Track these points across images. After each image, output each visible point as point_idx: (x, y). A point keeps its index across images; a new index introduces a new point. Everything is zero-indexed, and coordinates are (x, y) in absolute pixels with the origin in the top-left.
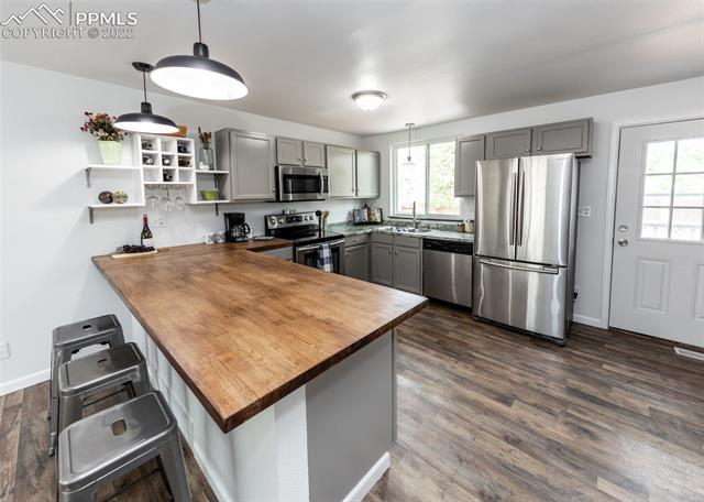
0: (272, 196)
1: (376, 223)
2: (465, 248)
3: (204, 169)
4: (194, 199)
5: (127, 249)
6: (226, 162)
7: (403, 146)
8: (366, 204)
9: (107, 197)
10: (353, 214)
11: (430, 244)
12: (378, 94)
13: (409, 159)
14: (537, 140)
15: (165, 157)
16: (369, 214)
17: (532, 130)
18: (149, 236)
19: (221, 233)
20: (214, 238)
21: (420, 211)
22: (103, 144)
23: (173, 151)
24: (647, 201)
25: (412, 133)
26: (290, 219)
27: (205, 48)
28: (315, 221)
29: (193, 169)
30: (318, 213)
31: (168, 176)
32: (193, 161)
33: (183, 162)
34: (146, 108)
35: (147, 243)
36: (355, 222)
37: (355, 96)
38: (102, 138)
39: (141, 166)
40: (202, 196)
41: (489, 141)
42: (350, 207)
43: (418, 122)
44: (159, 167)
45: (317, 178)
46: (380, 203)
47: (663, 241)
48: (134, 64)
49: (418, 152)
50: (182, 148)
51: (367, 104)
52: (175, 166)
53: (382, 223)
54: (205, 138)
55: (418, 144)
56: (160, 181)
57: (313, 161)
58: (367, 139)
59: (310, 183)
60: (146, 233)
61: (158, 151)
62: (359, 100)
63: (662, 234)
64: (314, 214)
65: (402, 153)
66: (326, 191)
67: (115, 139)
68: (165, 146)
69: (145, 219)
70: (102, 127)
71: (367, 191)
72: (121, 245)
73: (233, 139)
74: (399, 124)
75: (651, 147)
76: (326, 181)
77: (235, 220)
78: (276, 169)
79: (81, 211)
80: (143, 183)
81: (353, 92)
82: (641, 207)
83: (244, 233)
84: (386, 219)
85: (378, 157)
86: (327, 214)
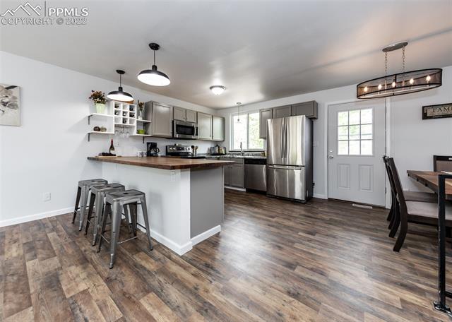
0: (171, 135)
1: (222, 154)
2: (263, 162)
3: (140, 119)
4: (135, 133)
5: (104, 154)
6: (150, 116)
7: (235, 114)
8: (217, 144)
9: (97, 129)
10: (210, 150)
11: (248, 161)
12: (221, 87)
13: (239, 120)
14: (294, 110)
15: (124, 112)
16: (219, 150)
17: (291, 106)
18: (113, 149)
19: (145, 152)
20: (142, 154)
21: (245, 147)
22: (98, 105)
23: (127, 109)
24: (339, 138)
25: (240, 108)
26: (179, 148)
27: (156, 67)
28: (191, 151)
29: (135, 119)
30: (193, 147)
31: (124, 121)
32: (136, 115)
33: (131, 115)
34: (121, 89)
35: (112, 152)
36: (212, 154)
37: (211, 88)
38: (98, 102)
39: (114, 116)
40: (138, 132)
41: (274, 111)
42: (209, 146)
43: (243, 102)
44: (121, 116)
45: (192, 128)
46: (224, 144)
47: (347, 156)
48: (117, 71)
49: (243, 118)
50: (131, 109)
51: (217, 92)
52: (128, 116)
53: (226, 154)
54: (140, 105)
55: (243, 114)
56: (121, 123)
57: (191, 119)
58: (219, 111)
59: (189, 130)
60: (112, 148)
61: (121, 109)
62: (213, 90)
63: (345, 153)
64: (190, 147)
65: (236, 118)
66: (197, 135)
67: (104, 103)
68: (124, 107)
69: (112, 141)
70: (98, 98)
71: (218, 137)
72: (101, 152)
73: (154, 106)
74: (233, 103)
75: (340, 114)
76: (197, 130)
77: (153, 146)
78: (173, 122)
79: (85, 135)
80: (114, 123)
81: (211, 86)
82: (337, 141)
83: (156, 152)
84: (228, 152)
85: (224, 120)
86: (197, 148)
